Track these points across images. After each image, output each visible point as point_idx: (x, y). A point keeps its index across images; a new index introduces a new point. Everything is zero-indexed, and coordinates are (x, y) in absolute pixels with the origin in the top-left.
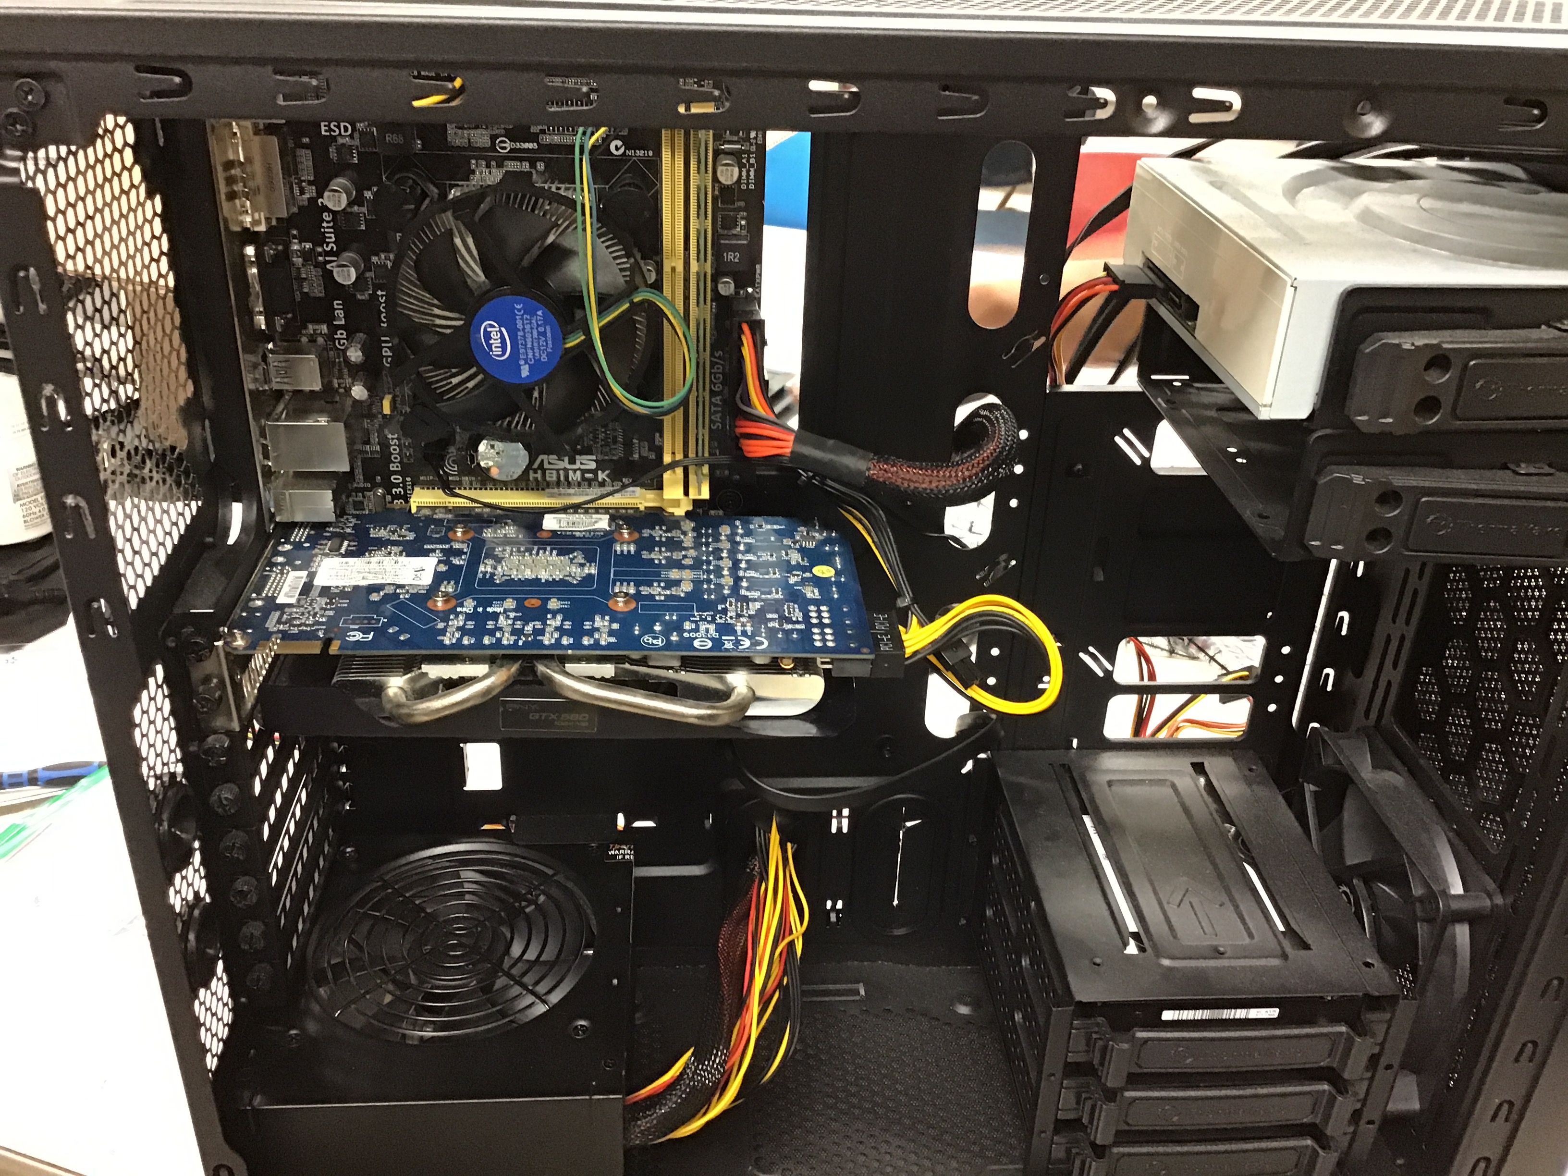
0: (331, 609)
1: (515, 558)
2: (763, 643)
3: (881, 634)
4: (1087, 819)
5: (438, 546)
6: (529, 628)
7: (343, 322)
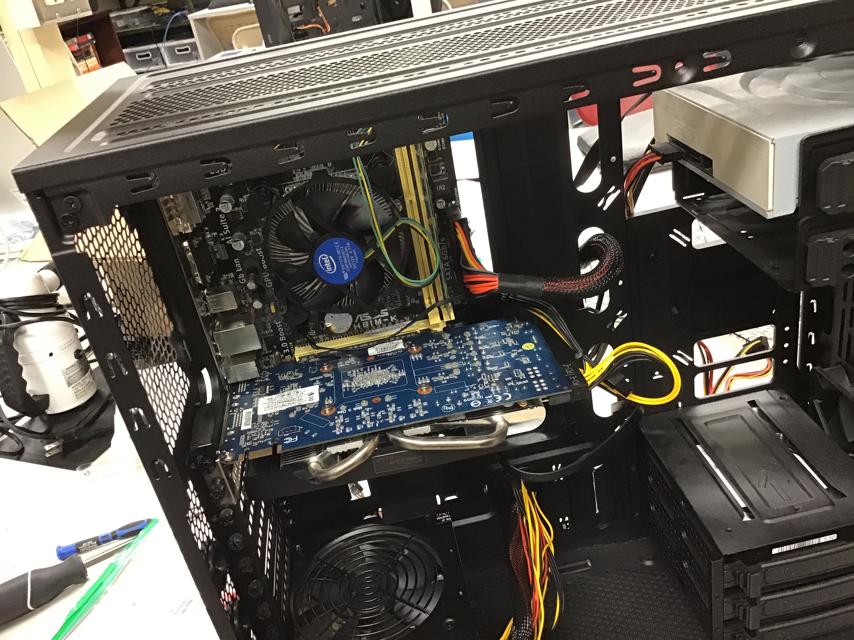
0: (271, 428)
1: (360, 376)
2: (508, 396)
3: (571, 376)
4: (699, 447)
5: (317, 378)
6: (379, 415)
7: (241, 270)
